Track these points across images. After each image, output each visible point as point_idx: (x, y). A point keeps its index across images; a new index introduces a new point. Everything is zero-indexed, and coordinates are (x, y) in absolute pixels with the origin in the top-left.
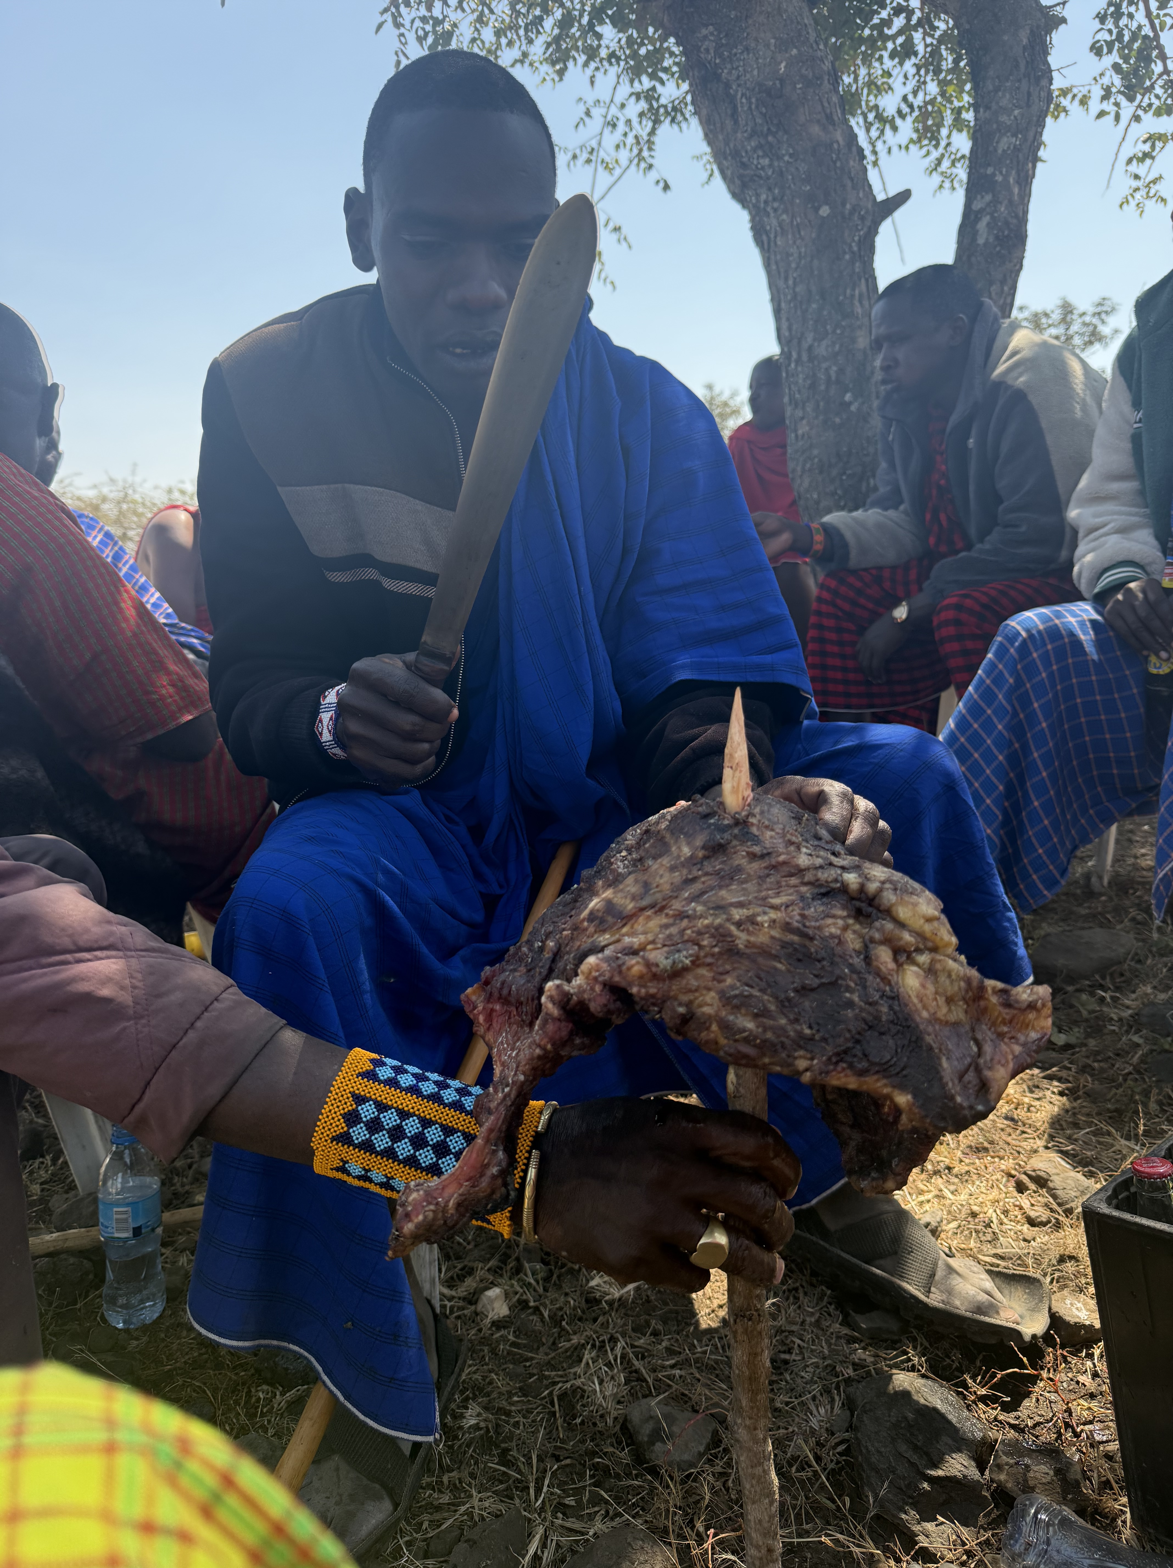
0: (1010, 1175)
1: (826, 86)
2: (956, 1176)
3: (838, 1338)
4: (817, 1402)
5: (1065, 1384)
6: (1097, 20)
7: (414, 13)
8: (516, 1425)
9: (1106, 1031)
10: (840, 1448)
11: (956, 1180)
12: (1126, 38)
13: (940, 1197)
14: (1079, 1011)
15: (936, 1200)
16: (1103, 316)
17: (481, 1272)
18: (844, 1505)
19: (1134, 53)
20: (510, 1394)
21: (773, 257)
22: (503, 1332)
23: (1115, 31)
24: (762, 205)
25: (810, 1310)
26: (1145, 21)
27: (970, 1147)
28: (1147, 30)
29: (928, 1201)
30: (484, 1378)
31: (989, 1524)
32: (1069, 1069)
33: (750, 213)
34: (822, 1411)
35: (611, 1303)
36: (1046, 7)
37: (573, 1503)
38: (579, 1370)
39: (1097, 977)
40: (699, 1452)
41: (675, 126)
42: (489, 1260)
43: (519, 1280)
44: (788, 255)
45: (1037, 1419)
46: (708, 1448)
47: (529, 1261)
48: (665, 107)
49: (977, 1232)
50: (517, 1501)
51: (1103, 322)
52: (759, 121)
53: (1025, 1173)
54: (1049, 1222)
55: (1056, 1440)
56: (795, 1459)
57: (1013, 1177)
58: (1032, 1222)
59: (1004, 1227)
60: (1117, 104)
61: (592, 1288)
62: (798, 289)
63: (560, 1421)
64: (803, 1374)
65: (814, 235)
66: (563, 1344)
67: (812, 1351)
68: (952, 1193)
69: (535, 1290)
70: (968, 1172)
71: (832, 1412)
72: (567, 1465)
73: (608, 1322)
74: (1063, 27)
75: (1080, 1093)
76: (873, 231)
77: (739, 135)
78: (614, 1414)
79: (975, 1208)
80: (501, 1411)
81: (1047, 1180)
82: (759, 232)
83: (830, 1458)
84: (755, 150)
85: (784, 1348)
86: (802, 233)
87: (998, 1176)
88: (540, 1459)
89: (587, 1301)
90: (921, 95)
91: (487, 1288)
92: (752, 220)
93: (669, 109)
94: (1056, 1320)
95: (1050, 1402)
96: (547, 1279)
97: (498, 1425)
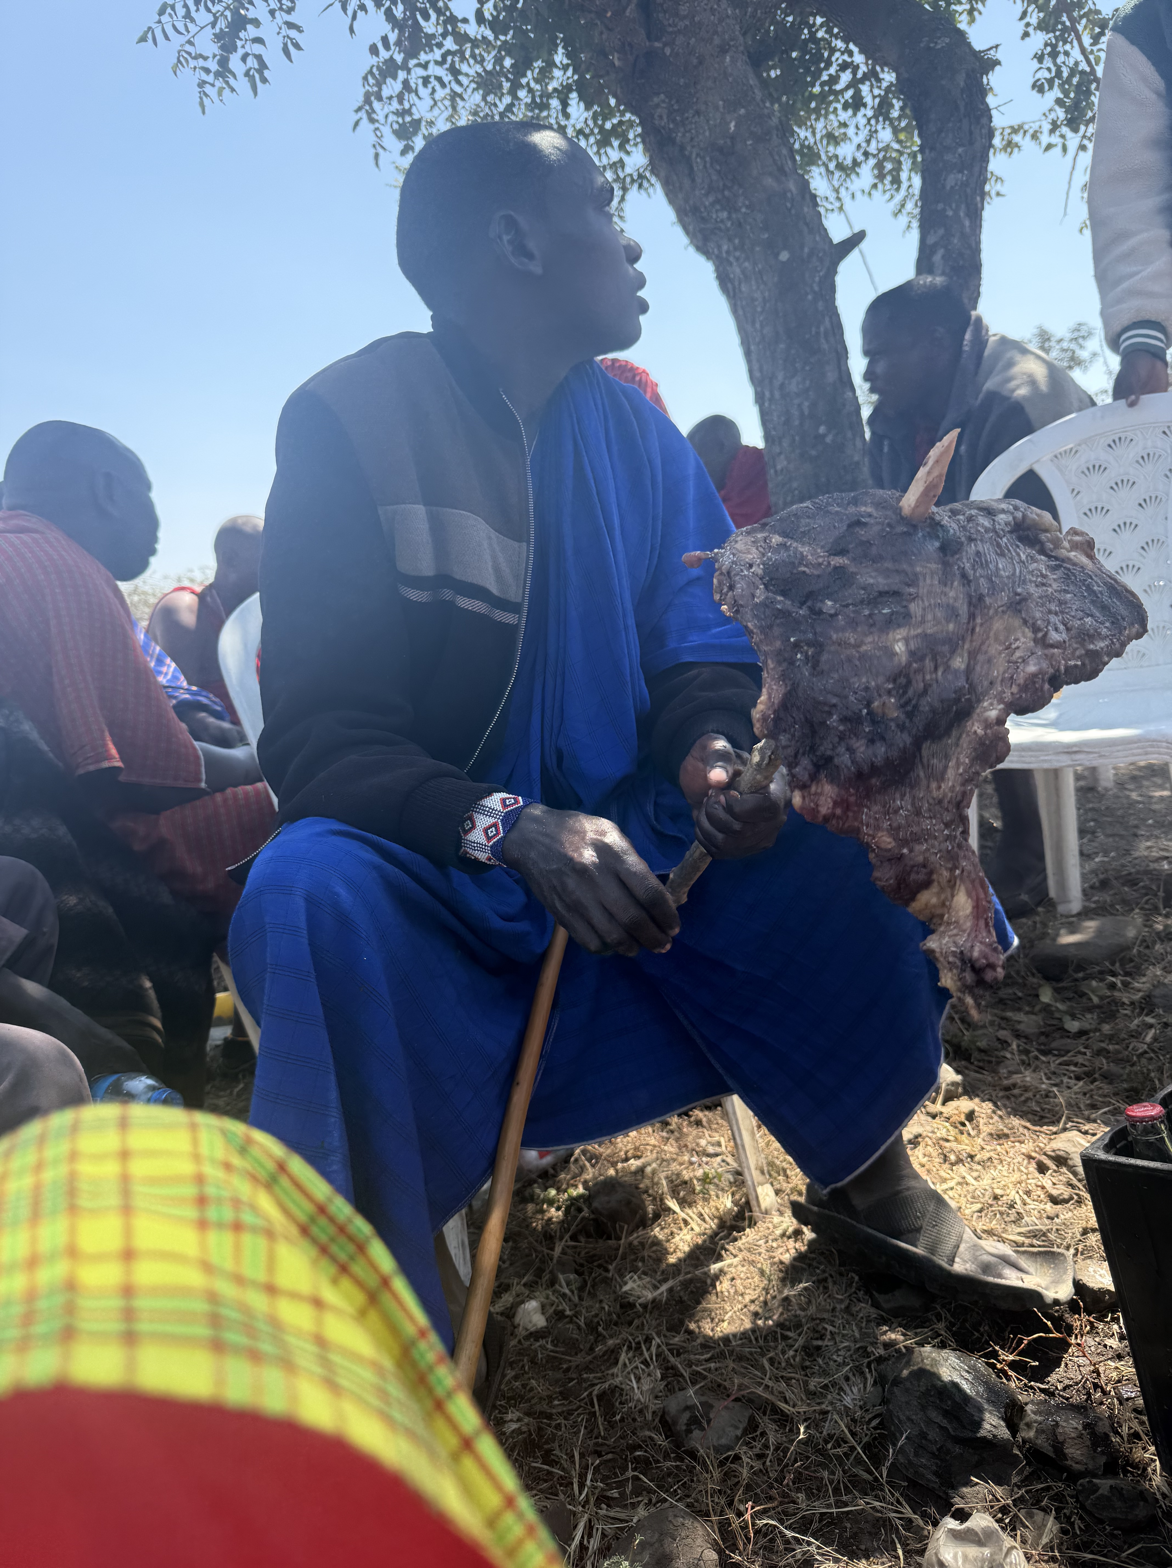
0: (1030, 1157)
1: (775, 140)
2: (979, 1163)
3: (868, 1321)
4: (851, 1382)
5: (1093, 1349)
6: (1035, 60)
7: (386, 110)
8: (558, 1427)
9: (1118, 1015)
10: (874, 1423)
11: (979, 1167)
12: (1065, 75)
13: (964, 1183)
14: (1090, 999)
15: (959, 1187)
16: (1080, 340)
17: (517, 1288)
18: (881, 1476)
19: (1073, 88)
20: (550, 1398)
21: (739, 303)
22: (542, 1342)
23: (1053, 69)
24: (724, 255)
25: (840, 1297)
26: (1080, 58)
27: (991, 1134)
28: (1084, 66)
29: (952, 1189)
30: (524, 1386)
31: (1022, 1481)
32: (1085, 1054)
33: (714, 263)
34: (855, 1390)
35: (645, 1306)
36: (980, 52)
37: (616, 1495)
38: (615, 1370)
39: (1107, 964)
40: (737, 1436)
41: (642, 191)
42: (524, 1275)
43: (554, 1292)
44: (753, 300)
45: (1067, 1382)
46: (745, 1432)
47: (563, 1273)
48: (631, 175)
49: (1001, 1213)
50: (562, 1496)
51: (1081, 347)
52: (714, 178)
53: (1045, 1154)
54: (1071, 1198)
55: (1086, 1400)
56: (831, 1436)
57: (1034, 1158)
58: (1055, 1200)
59: (1027, 1207)
60: (1063, 136)
61: (626, 1292)
62: (765, 332)
63: (600, 1420)
64: (835, 1357)
65: (776, 279)
66: (599, 1349)
67: (843, 1335)
68: (975, 1179)
69: (570, 1300)
70: (990, 1159)
71: (865, 1388)
72: (610, 1460)
73: (643, 1324)
74: (997, 68)
75: (1097, 1076)
76: (832, 271)
77: (697, 193)
78: (652, 1408)
79: (999, 1192)
80: (544, 1415)
81: (1066, 1159)
82: (724, 281)
83: (866, 1433)
84: (713, 204)
85: (816, 1335)
86: (765, 278)
87: (1020, 1159)
88: (582, 1455)
89: (622, 1306)
90: (873, 143)
91: (523, 1302)
92: (717, 270)
93: (635, 178)
94: (1079, 1287)
95: (1079, 1366)
96: (581, 1289)
97: (540, 1429)
